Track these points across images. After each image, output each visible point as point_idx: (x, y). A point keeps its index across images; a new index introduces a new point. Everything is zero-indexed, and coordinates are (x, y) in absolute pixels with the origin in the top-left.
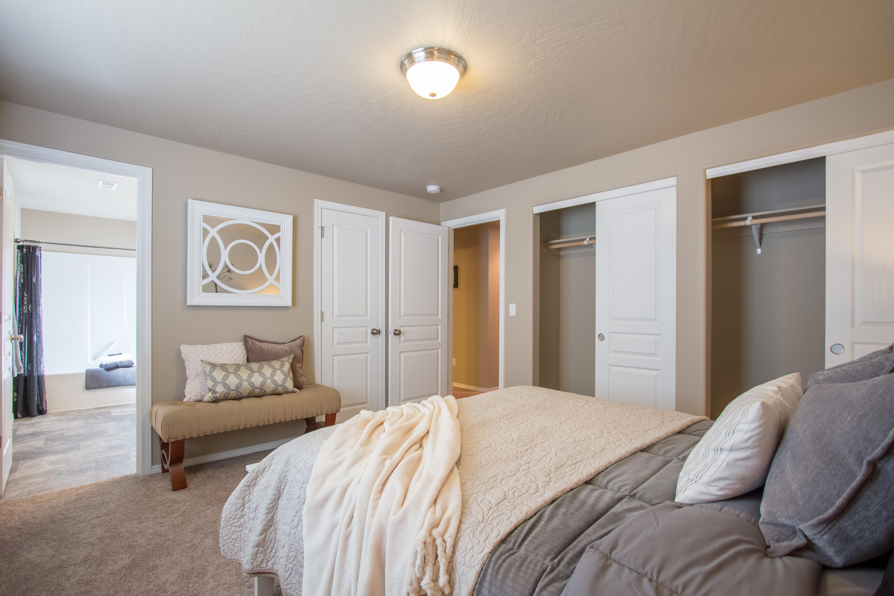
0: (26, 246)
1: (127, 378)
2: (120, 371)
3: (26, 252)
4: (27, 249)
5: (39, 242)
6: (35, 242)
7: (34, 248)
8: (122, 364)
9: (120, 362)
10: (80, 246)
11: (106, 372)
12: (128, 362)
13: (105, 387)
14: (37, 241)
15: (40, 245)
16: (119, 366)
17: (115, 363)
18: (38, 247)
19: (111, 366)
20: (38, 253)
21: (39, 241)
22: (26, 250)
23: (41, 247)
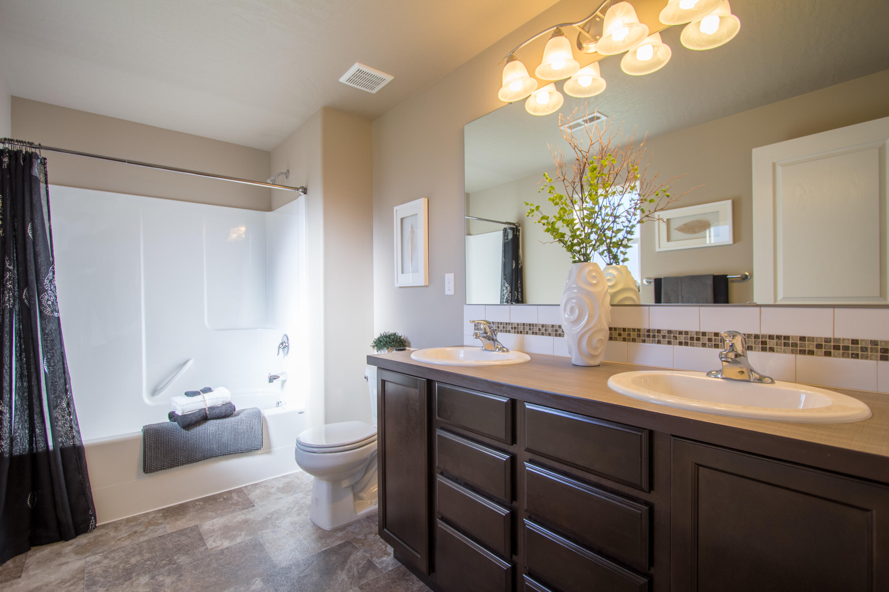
0: (9, 152)
1: (224, 440)
2: (211, 426)
3: (9, 165)
4: (10, 157)
5: (40, 147)
6: (31, 144)
7: (30, 158)
8: (214, 411)
9: (211, 408)
10: (129, 162)
11: (184, 431)
12: (224, 408)
13: (183, 464)
14: (36, 143)
15: (43, 154)
16: (209, 417)
17: (200, 410)
18: (38, 158)
19: (194, 419)
20: (36, 171)
21: (40, 145)
22: (9, 159)
23: (45, 159)
